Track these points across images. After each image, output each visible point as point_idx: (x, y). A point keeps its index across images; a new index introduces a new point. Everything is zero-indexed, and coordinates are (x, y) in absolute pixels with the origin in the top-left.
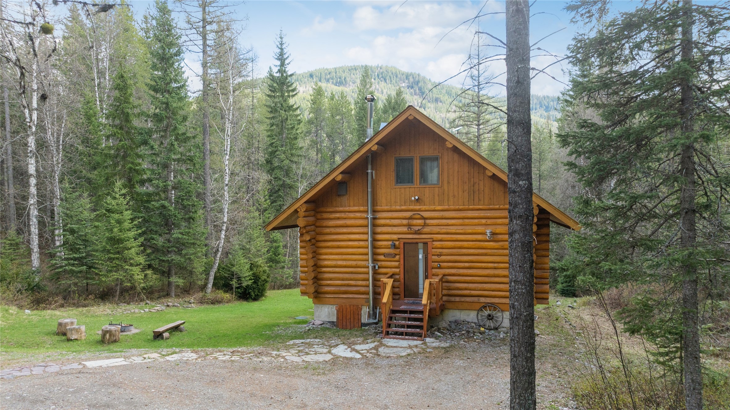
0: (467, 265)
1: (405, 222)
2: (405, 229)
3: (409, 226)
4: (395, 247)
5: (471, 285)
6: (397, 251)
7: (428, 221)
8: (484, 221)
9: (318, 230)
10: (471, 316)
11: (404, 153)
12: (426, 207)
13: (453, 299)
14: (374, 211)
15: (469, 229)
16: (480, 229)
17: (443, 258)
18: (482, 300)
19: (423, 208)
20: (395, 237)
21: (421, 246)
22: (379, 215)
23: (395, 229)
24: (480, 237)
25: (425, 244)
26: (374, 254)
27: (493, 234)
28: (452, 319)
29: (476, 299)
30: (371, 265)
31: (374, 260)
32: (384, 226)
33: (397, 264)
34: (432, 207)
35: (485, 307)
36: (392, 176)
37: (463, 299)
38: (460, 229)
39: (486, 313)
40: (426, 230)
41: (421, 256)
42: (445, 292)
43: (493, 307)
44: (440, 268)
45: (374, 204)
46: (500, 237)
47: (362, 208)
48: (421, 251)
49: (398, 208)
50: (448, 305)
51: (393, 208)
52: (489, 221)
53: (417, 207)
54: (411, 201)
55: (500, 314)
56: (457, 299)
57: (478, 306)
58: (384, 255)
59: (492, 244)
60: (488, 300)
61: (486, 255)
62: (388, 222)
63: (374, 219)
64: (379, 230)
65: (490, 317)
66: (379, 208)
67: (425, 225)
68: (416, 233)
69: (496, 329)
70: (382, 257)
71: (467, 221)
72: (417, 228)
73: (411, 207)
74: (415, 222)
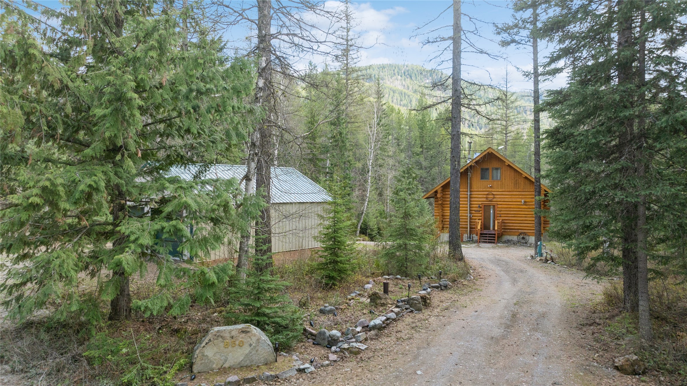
0: (513, 215)
1: (485, 196)
2: (485, 199)
3: (487, 198)
4: (480, 207)
5: (514, 225)
6: (481, 209)
7: (495, 196)
8: (521, 196)
9: (444, 199)
10: (515, 238)
11: (485, 166)
12: (495, 190)
13: (506, 230)
14: (471, 191)
15: (514, 200)
16: (519, 200)
17: (502, 212)
18: (520, 231)
19: (493, 190)
20: (480, 203)
21: (492, 207)
22: (473, 193)
23: (480, 199)
24: (519, 203)
25: (494, 206)
26: (470, 210)
27: (525, 202)
28: (506, 239)
29: (517, 230)
30: (469, 215)
31: (470, 213)
32: (475, 198)
33: (480, 215)
34: (497, 190)
35: (521, 234)
36: (479, 176)
37: (511, 230)
38: (510, 200)
39: (522, 236)
40: (495, 200)
41: (491, 212)
42: (503, 227)
43: (525, 234)
44: (500, 217)
45: (471, 188)
46: (528, 203)
47: (465, 190)
48: (492, 209)
49: (482, 190)
50: (504, 233)
51: (479, 190)
52: (523, 196)
53: (490, 190)
54: (488, 187)
55: (527, 237)
56: (508, 230)
57: (518, 234)
58: (475, 211)
59: (524, 206)
60: (522, 231)
61: (522, 211)
62: (477, 196)
63: (471, 194)
64: (473, 199)
65: (523, 238)
66: (472, 190)
67: (494, 198)
68: (490, 201)
69: (526, 243)
70: (474, 212)
71: (513, 196)
72: (490, 199)
73: (488, 190)
74: (489, 196)
